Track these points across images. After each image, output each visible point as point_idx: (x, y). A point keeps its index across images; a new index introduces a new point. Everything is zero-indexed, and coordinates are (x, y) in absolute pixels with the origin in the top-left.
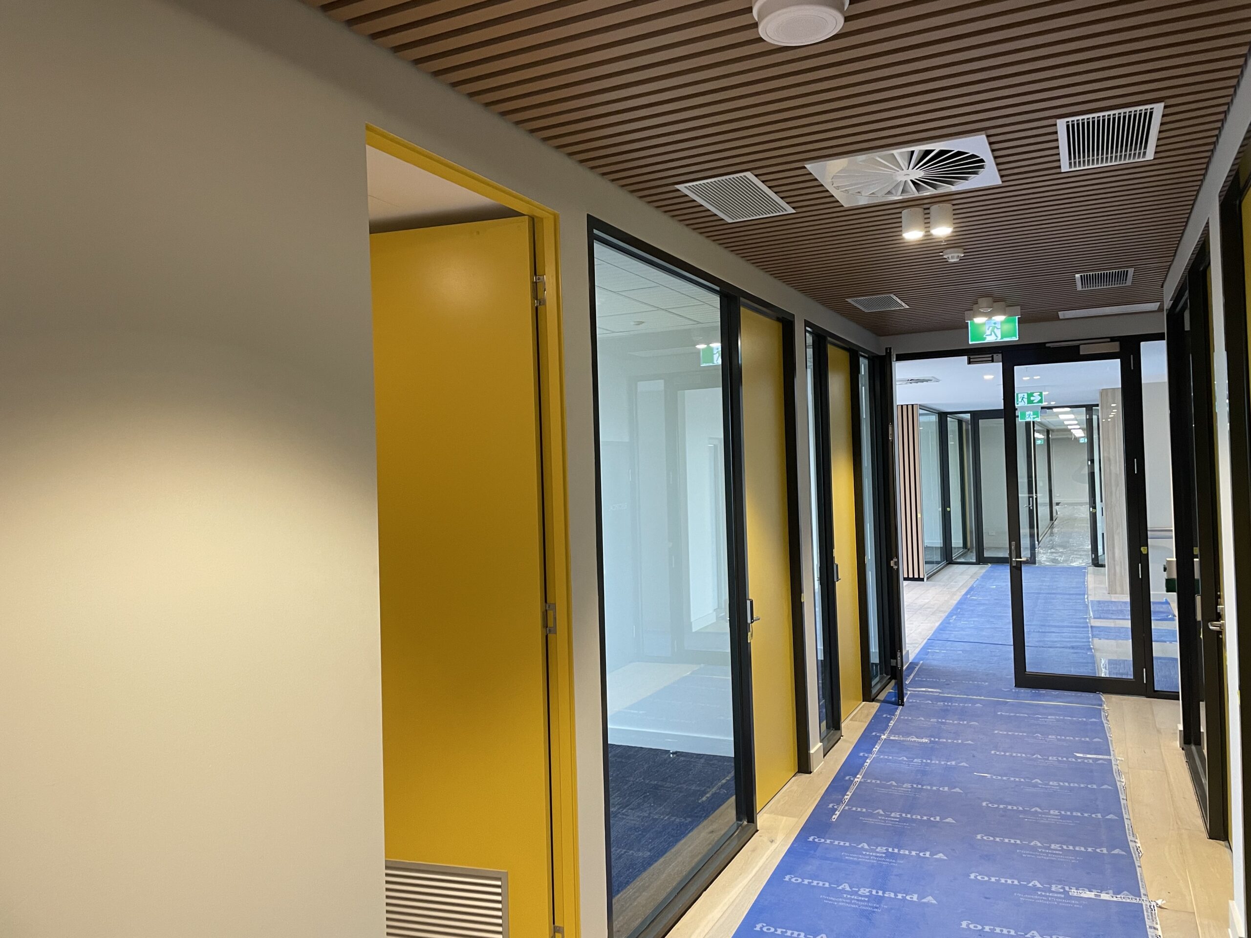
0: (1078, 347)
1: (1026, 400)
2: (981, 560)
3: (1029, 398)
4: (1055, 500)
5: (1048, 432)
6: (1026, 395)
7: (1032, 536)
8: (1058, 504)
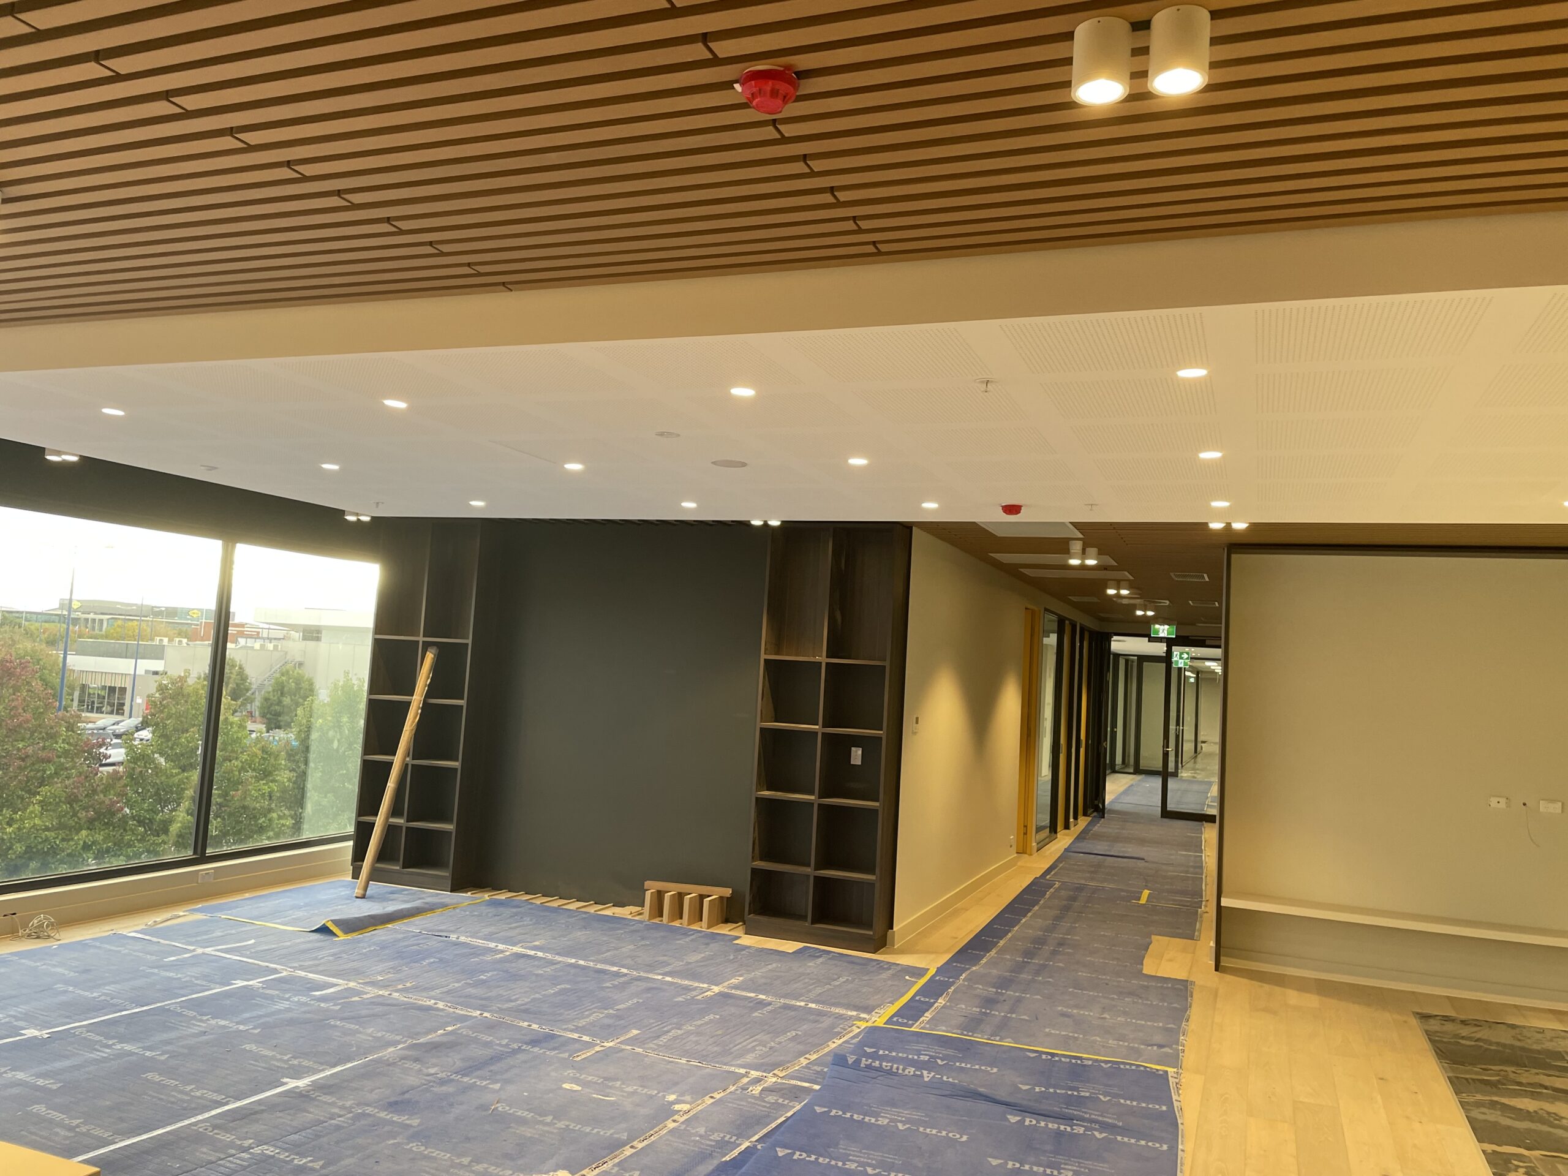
0: (1205, 640)
1: (1178, 656)
2: (1138, 771)
3: (1180, 656)
4: (1200, 738)
5: (1198, 673)
6: (1179, 653)
7: (1176, 762)
8: (1204, 742)
